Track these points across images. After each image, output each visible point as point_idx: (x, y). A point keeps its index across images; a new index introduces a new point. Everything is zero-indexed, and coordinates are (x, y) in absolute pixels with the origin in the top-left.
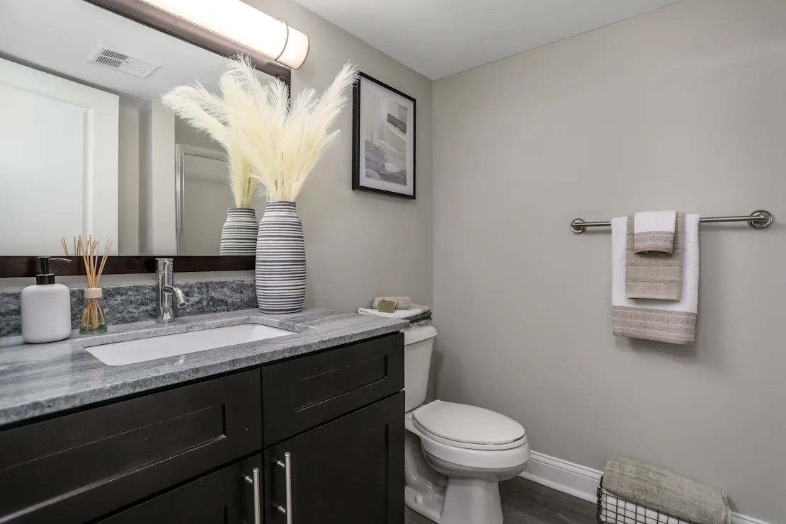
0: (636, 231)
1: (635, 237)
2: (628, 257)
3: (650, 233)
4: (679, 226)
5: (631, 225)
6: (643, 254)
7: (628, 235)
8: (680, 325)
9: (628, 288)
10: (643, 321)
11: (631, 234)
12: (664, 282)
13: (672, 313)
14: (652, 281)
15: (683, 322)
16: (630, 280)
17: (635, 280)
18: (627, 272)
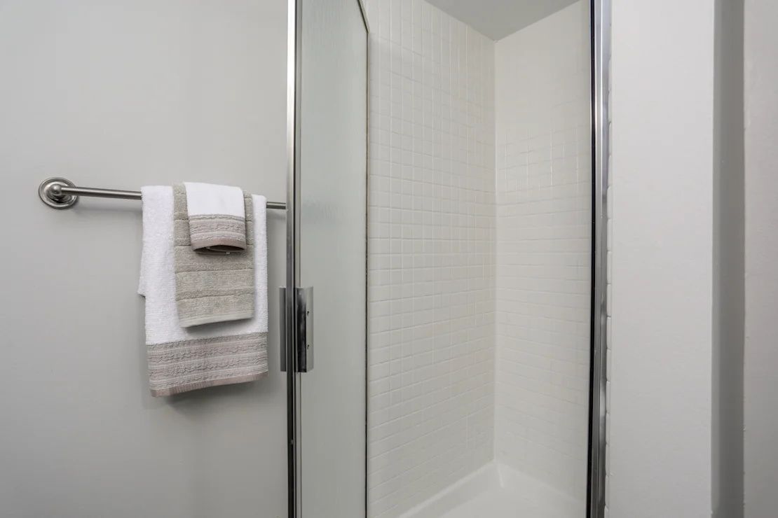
0: (192, 212)
1: (191, 222)
2: (178, 257)
3: (216, 216)
4: (248, 208)
5: (181, 203)
6: (204, 251)
7: (177, 218)
8: (254, 354)
9: (181, 311)
10: (202, 360)
11: (182, 218)
12: (234, 293)
13: (243, 337)
14: (218, 294)
15: (258, 347)
16: (183, 298)
17: (195, 295)
18: (179, 284)
